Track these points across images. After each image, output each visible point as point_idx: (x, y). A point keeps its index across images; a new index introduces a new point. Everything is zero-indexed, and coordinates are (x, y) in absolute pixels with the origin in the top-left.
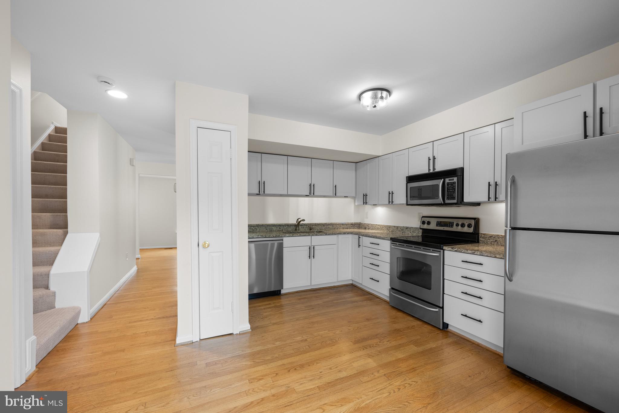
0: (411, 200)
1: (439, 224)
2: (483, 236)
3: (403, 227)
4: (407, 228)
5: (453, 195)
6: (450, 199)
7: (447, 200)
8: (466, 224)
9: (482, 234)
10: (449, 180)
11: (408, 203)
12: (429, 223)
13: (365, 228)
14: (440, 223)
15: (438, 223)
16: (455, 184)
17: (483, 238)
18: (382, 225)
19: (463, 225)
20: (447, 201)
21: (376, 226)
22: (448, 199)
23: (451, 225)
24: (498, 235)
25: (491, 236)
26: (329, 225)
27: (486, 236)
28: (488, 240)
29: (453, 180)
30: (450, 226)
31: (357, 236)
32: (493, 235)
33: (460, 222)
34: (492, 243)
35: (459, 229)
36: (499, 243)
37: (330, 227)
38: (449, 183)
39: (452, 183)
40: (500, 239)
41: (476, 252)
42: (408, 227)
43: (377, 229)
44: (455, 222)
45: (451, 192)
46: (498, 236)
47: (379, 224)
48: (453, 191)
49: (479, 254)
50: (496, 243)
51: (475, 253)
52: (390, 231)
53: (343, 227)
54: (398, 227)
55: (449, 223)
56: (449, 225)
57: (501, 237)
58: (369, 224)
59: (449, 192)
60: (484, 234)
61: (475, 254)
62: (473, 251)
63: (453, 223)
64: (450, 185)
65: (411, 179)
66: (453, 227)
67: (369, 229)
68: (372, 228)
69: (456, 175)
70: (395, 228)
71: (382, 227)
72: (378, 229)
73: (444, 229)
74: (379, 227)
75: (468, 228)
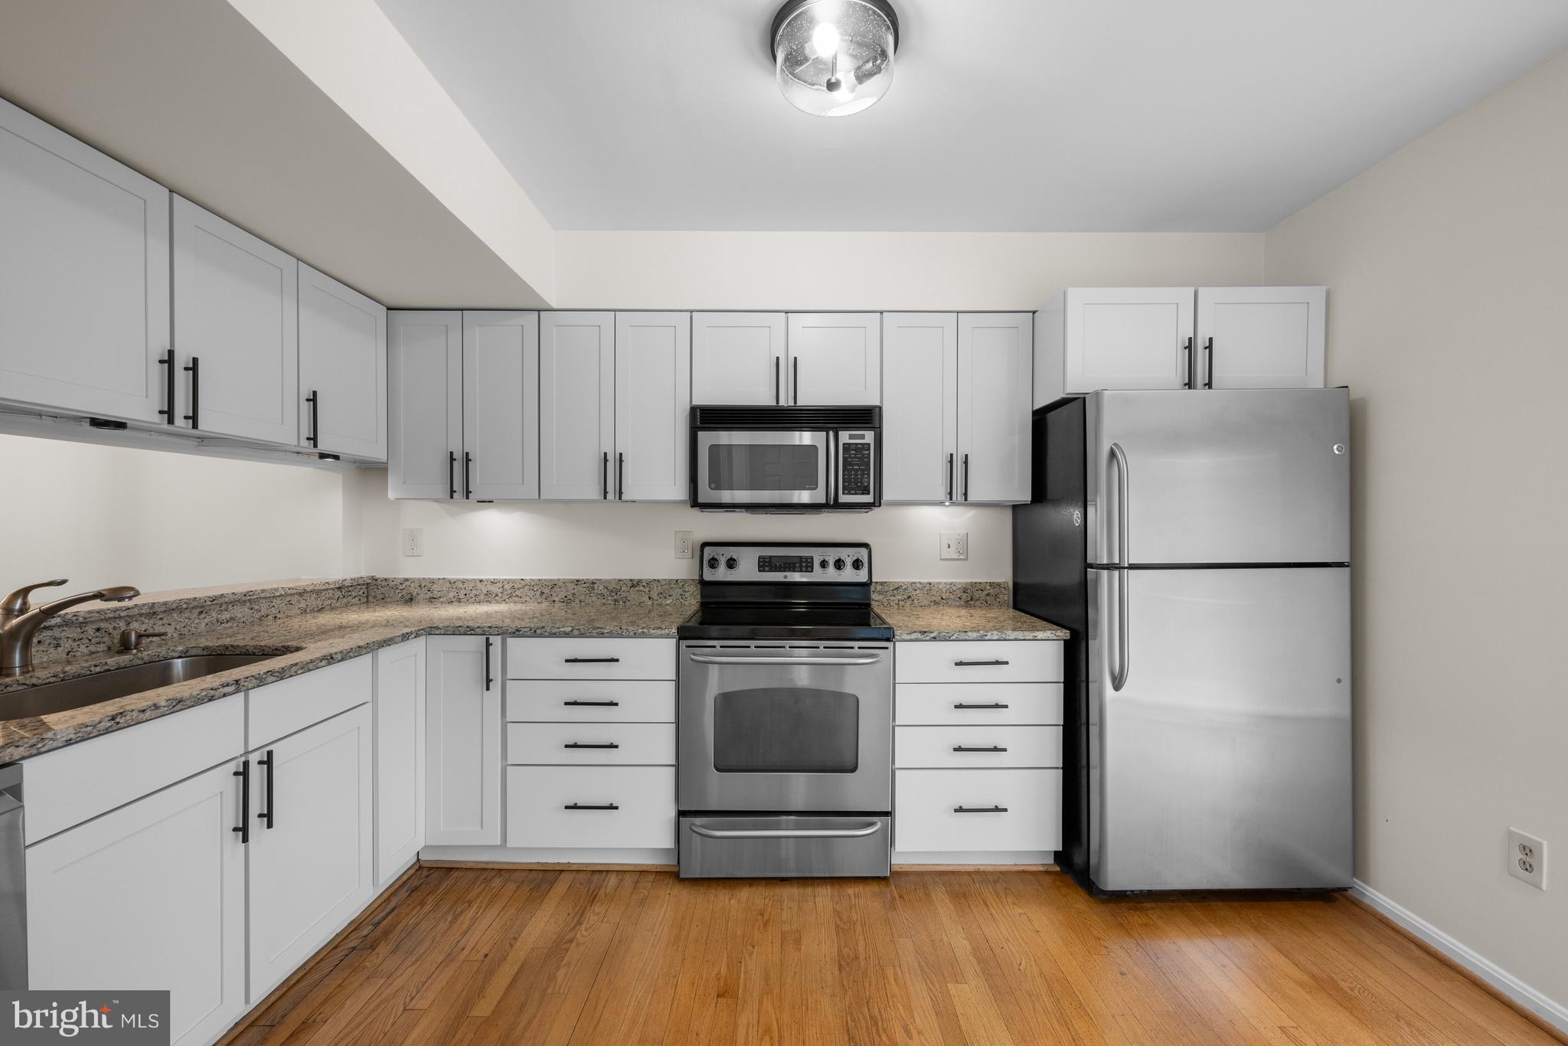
0: (711, 489)
1: (765, 564)
2: (879, 588)
3: (619, 580)
4: (635, 584)
5: (861, 479)
6: (853, 492)
7: (843, 493)
8: (849, 562)
9: (877, 583)
10: (851, 437)
11: (701, 500)
12: (731, 564)
13: (410, 600)
14: (770, 562)
15: (764, 562)
16: (869, 449)
17: (880, 593)
18: (514, 581)
19: (839, 564)
20: (844, 498)
21: (479, 585)
22: (847, 490)
23: (804, 565)
24: (914, 583)
25: (898, 588)
26: (233, 603)
27: (886, 588)
28: (892, 598)
29: (863, 437)
30: (804, 569)
31: (476, 642)
32: (903, 582)
33: (832, 555)
34: (901, 603)
35: (831, 575)
36: (916, 601)
37: (239, 612)
38: (850, 444)
39: (860, 446)
40: (918, 592)
41: (989, 634)
42: (639, 582)
43: (482, 597)
44: (817, 555)
45: (856, 470)
46: (914, 586)
47: (492, 577)
48: (862, 470)
49: (996, 637)
50: (909, 602)
51: (986, 636)
52: (556, 599)
53: (303, 605)
54: (593, 583)
55: (798, 560)
56: (798, 565)
57: (920, 586)
58: (433, 582)
59: (850, 471)
60: (882, 584)
61: (987, 638)
62: (981, 632)
63: (809, 560)
64: (853, 452)
65: (706, 418)
66: (812, 571)
67: (432, 600)
68: (451, 595)
69: (869, 425)
70: (580, 589)
71: (510, 590)
72: (489, 597)
73: (786, 577)
74: (495, 589)
75: (855, 571)
